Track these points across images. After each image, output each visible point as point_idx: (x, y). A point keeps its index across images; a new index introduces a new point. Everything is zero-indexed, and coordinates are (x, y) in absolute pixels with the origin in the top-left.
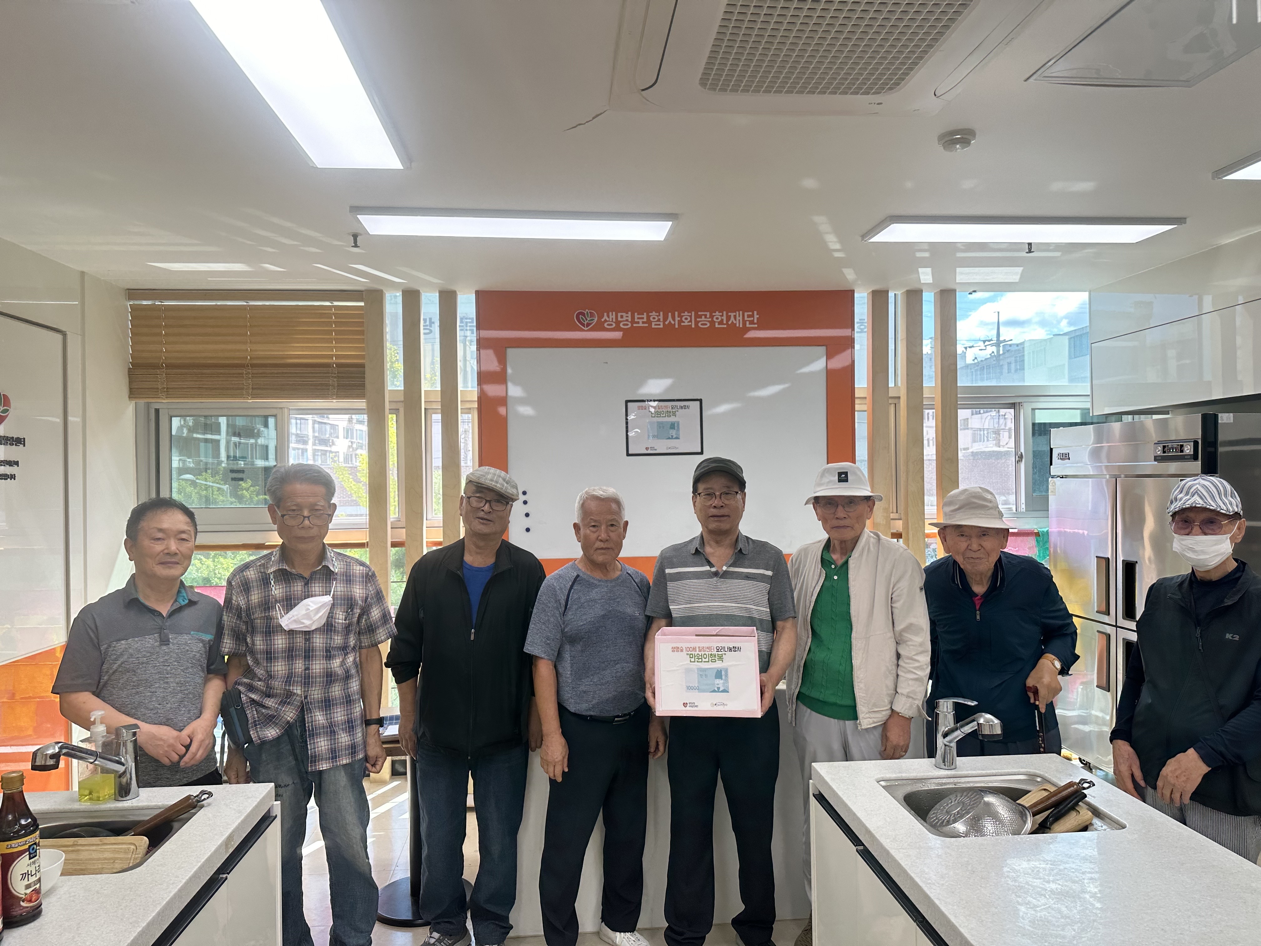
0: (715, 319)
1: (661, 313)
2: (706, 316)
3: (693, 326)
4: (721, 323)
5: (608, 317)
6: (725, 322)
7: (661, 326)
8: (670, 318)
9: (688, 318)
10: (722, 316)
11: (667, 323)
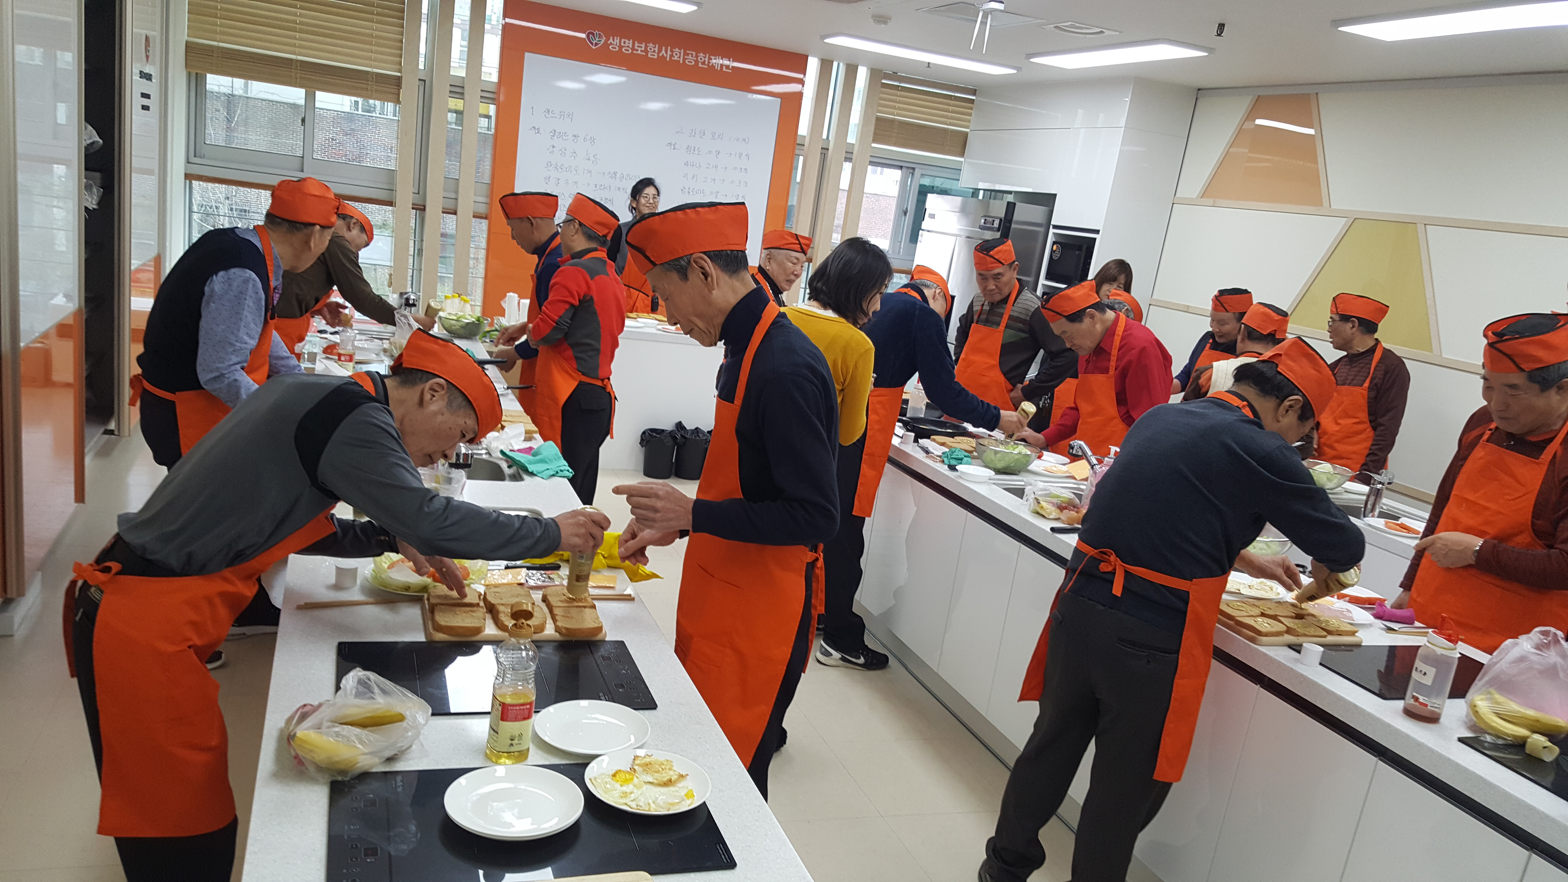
0: (699, 59)
1: (657, 46)
2: (692, 54)
3: (681, 62)
4: (703, 63)
5: (613, 40)
6: (706, 63)
7: (656, 57)
8: (663, 52)
9: (678, 55)
10: (705, 57)
11: (660, 55)
